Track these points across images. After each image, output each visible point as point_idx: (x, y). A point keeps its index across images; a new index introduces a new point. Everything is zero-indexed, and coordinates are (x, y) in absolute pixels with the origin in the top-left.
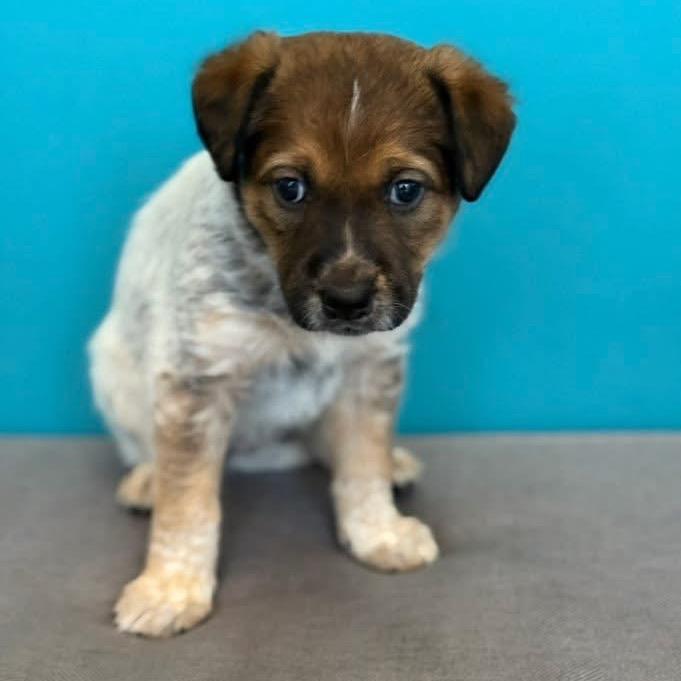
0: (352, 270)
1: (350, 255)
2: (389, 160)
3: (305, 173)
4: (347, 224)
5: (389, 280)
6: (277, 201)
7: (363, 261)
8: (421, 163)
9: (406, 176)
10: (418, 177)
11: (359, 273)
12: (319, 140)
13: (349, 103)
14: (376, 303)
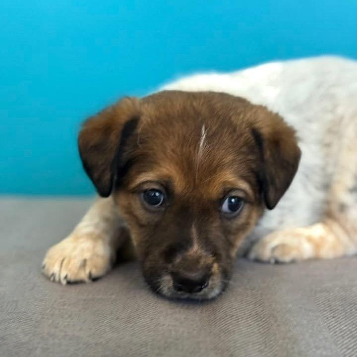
0: (197, 260)
1: (196, 249)
2: (225, 183)
3: (166, 186)
4: (193, 226)
5: (220, 266)
6: (142, 205)
7: (204, 254)
8: (244, 185)
9: (234, 194)
10: (241, 194)
11: (202, 262)
12: (177, 164)
13: (199, 140)
14: (210, 282)
